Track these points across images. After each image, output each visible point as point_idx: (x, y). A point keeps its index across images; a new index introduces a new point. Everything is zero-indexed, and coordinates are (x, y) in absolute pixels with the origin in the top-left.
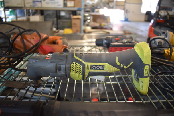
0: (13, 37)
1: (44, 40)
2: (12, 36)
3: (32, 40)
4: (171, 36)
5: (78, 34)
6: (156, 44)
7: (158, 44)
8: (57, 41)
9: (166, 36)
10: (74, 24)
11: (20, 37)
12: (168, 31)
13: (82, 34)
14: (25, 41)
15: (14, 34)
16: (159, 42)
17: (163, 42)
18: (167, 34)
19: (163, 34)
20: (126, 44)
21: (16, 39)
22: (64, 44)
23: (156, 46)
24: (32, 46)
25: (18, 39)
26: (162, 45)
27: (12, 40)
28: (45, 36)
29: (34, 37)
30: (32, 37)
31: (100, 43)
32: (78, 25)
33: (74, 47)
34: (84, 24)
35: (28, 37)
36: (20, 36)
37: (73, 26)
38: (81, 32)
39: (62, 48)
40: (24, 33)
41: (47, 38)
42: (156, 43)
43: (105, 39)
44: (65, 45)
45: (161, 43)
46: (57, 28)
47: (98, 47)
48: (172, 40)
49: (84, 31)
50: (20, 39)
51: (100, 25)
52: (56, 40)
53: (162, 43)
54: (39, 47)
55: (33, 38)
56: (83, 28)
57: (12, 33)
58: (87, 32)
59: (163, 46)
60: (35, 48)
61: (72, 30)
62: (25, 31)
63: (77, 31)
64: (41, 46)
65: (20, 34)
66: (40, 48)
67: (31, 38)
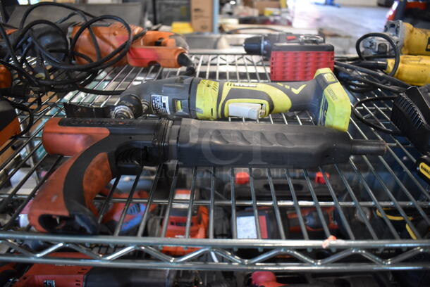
0: (74, 31)
1: (137, 38)
2: (70, 30)
3: (112, 37)
4: (407, 32)
5: (207, 34)
6: (374, 50)
7: (377, 49)
8: (163, 41)
9: (397, 32)
10: (197, 10)
11: (87, 31)
12: (400, 21)
13: (216, 35)
14: (98, 39)
15: (74, 26)
16: (379, 45)
17: (388, 45)
18: (398, 27)
19: (392, 29)
20: (306, 44)
21: (80, 37)
22: (178, 45)
23: (372, 53)
24: (112, 50)
25: (84, 36)
26: (386, 52)
27: (71, 39)
28: (137, 30)
29: (117, 32)
30: (112, 31)
31: (254, 46)
32: (207, 13)
33: (198, 56)
34: (220, 12)
35: (104, 31)
36: (87, 29)
37: (193, 14)
38: (212, 31)
39: (176, 53)
40: (94, 24)
41: (142, 35)
42: (373, 47)
43: (266, 39)
44: (180, 48)
45: (383, 47)
46: (155, 23)
47: (249, 57)
48: (408, 42)
49: (221, 29)
50: (88, 36)
51: (261, 15)
52: (160, 39)
53: (386, 46)
54: (129, 51)
55: (115, 34)
56: (219, 20)
57: (70, 24)
58: (227, 30)
59: (388, 54)
60: (118, 54)
61: (191, 26)
62: (96, 19)
63: (204, 28)
64: (132, 48)
65: (87, 25)
66: (130, 53)
67: (109, 34)
